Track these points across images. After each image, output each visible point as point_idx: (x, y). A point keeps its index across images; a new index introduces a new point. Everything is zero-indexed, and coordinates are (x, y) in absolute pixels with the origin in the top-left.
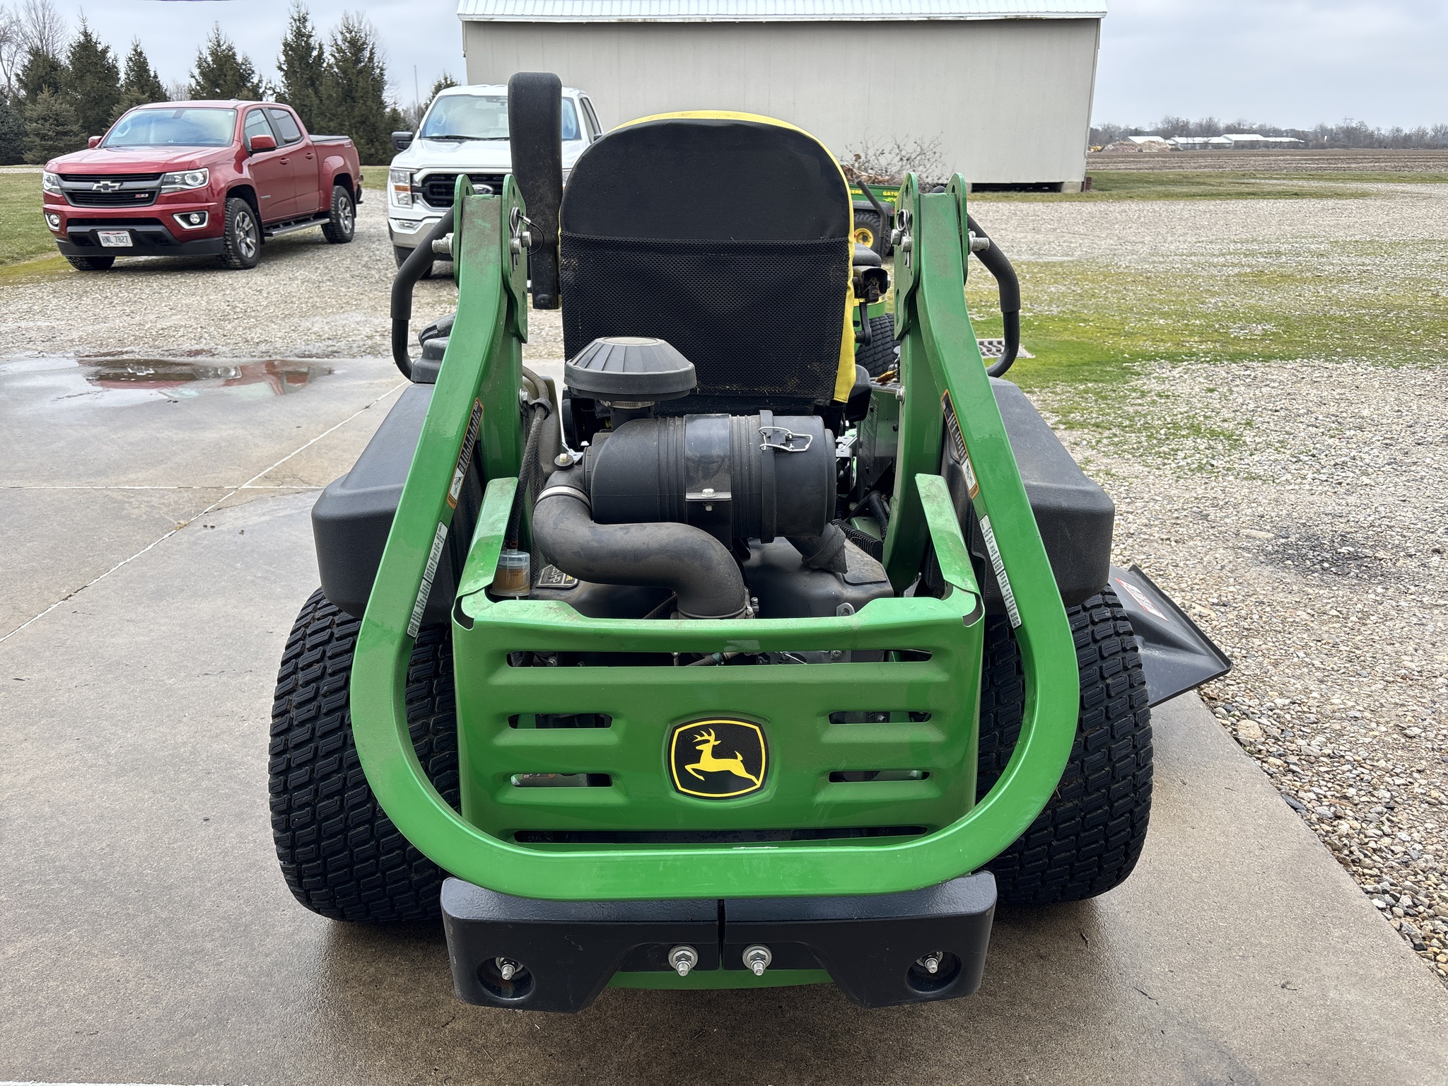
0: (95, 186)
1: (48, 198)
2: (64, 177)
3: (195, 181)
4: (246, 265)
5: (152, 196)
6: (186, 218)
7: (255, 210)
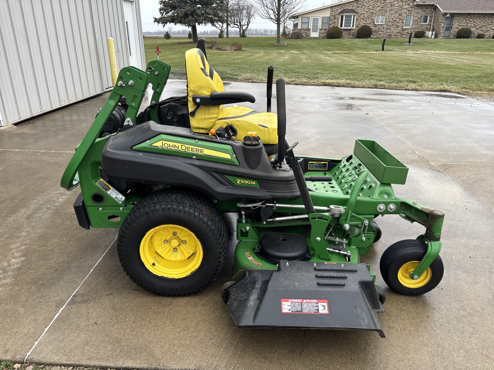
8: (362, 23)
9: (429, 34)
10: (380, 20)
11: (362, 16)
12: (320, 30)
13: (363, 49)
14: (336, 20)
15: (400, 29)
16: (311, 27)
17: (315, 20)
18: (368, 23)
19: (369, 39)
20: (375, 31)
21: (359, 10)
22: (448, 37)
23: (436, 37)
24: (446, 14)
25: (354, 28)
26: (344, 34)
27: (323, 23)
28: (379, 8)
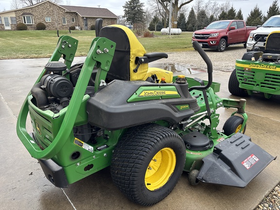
0: (199, 36)
1: (193, 38)
2: (196, 34)
3: (216, 35)
4: (221, 51)
5: (208, 38)
6: (212, 42)
7: (227, 41)
8: (38, 21)
9: (77, 28)
10: (48, 20)
11: (37, 17)
12: (11, 25)
13: (46, 36)
14: (20, 19)
15: (61, 25)
16: (4, 23)
17: (6, 19)
18: (41, 21)
19: (45, 30)
20: (47, 26)
21: (33, 13)
22: (87, 30)
23: (81, 29)
24: (83, 17)
25: (34, 24)
26: (28, 27)
27: (12, 21)
28: (46, 13)
